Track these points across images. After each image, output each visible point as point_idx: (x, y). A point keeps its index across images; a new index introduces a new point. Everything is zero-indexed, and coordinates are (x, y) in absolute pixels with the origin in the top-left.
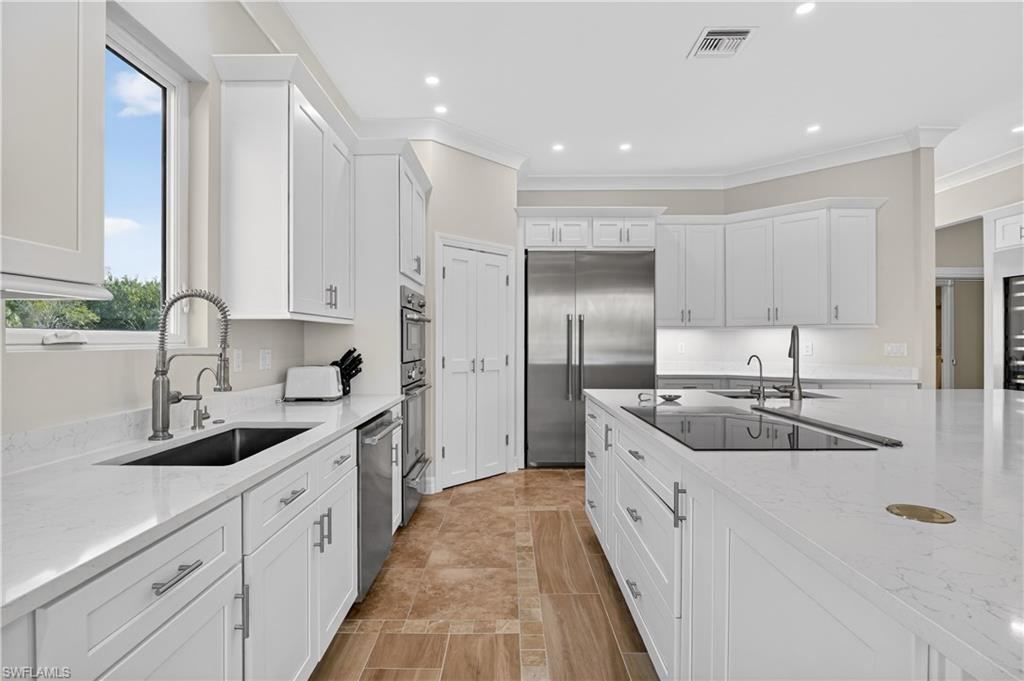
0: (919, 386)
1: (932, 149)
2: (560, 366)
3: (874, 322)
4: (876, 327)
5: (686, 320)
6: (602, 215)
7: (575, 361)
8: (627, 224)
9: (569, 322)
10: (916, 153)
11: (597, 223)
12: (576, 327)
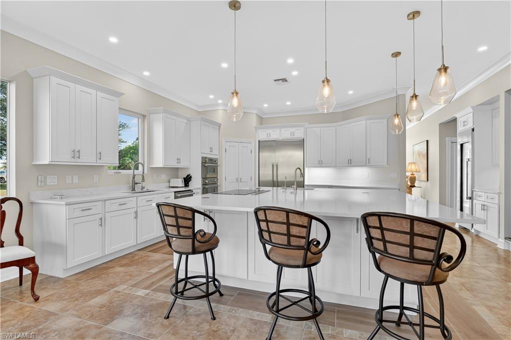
0: (399, 190)
1: (405, 94)
2: (270, 181)
3: (386, 164)
4: (387, 166)
5: (321, 164)
6: (285, 127)
7: (275, 179)
8: (294, 130)
9: (273, 165)
10: (397, 97)
11: (283, 130)
12: (275, 167)
